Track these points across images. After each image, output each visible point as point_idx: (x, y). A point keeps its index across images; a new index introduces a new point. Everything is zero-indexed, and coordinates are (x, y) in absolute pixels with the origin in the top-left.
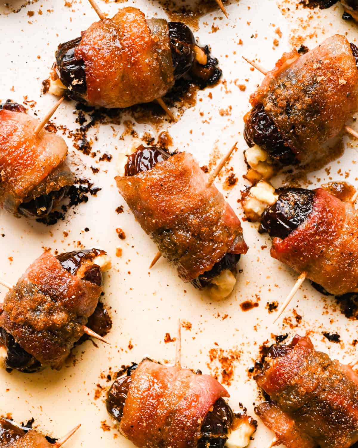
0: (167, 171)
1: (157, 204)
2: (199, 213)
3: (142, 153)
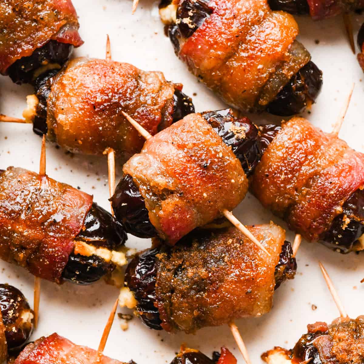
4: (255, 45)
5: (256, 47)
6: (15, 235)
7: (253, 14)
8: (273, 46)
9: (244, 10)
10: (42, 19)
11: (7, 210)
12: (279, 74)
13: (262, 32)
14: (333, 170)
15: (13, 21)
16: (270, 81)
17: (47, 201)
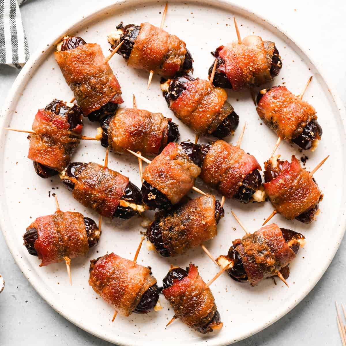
0: (83, 51)
1: (75, 68)
2: (97, 77)
3: (71, 39)
5: (206, 106)
6: (92, 196)
7: (205, 90)
8: (214, 106)
9: (201, 88)
10: (105, 92)
11: (89, 184)
12: (217, 119)
13: (210, 99)
14: (237, 165)
15: (91, 93)
16: (213, 123)
17: (108, 180)
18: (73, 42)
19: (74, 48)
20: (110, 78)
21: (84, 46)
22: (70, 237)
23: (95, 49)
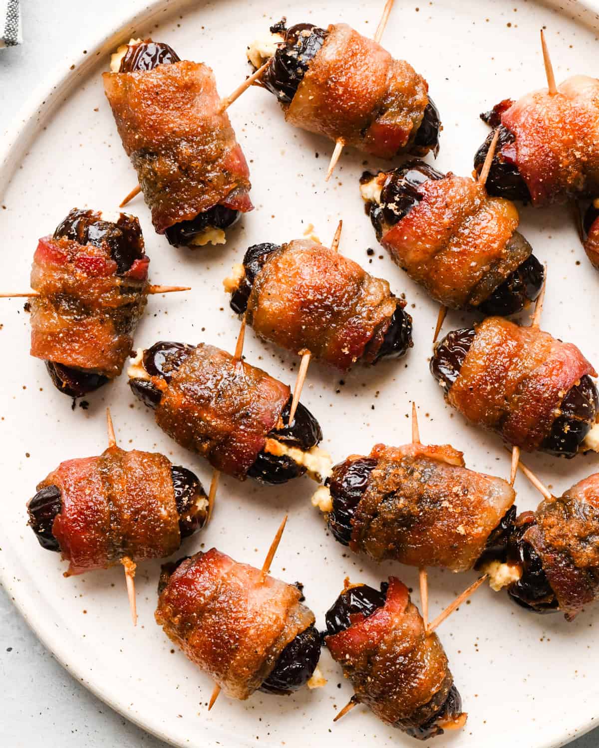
0: (169, 77)
1: (146, 115)
2: (195, 142)
3: (146, 47)
4: (468, 240)
5: (469, 242)
6: (201, 423)
7: (467, 203)
8: (489, 241)
9: (458, 197)
10: (210, 181)
11: (196, 394)
12: (494, 273)
13: (477, 224)
15: (177, 180)
16: (483, 280)
17: (241, 390)
18: (149, 55)
19: (150, 68)
20: (227, 149)
21: (174, 66)
22: (137, 512)
23: (199, 76)
